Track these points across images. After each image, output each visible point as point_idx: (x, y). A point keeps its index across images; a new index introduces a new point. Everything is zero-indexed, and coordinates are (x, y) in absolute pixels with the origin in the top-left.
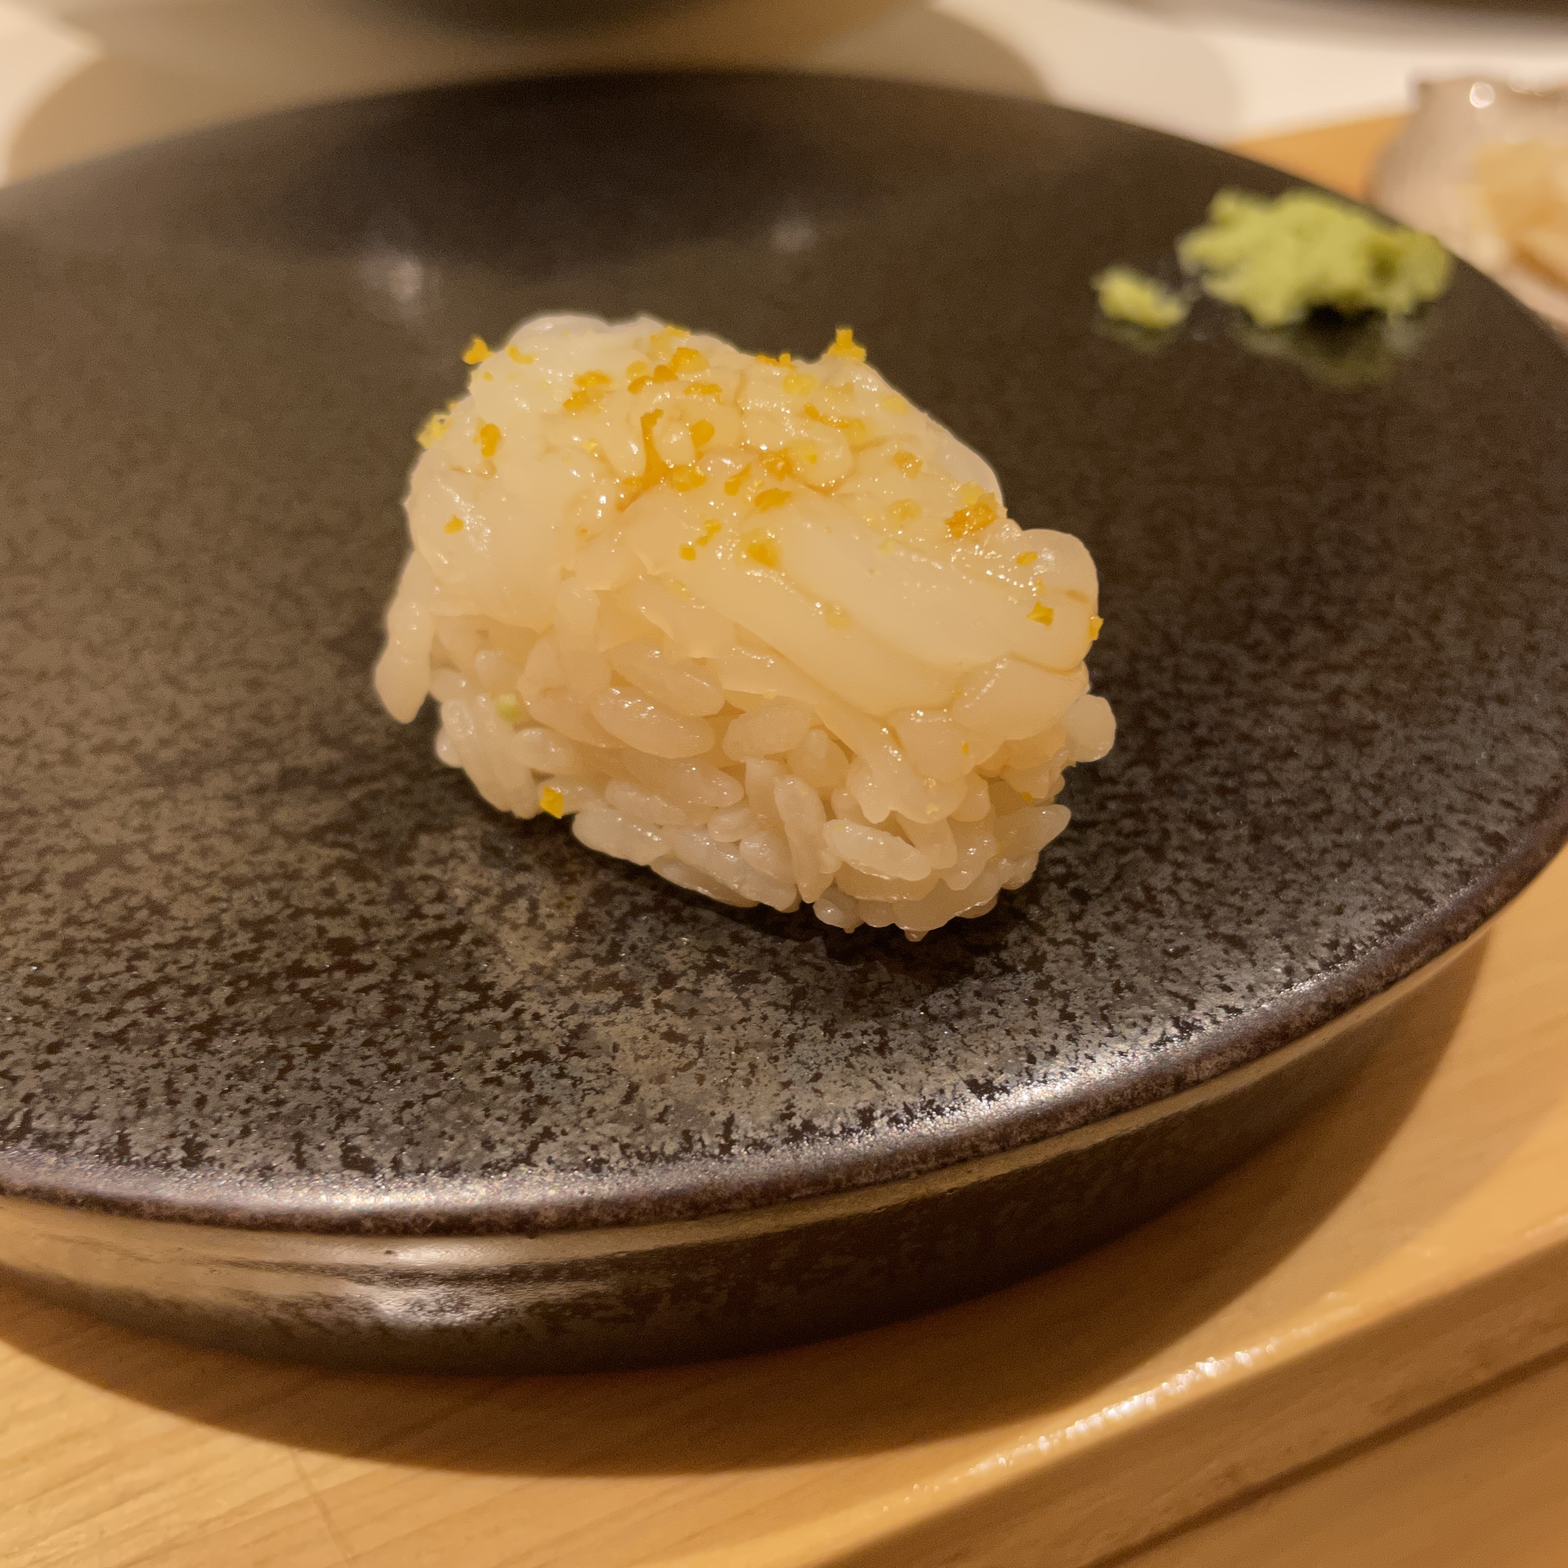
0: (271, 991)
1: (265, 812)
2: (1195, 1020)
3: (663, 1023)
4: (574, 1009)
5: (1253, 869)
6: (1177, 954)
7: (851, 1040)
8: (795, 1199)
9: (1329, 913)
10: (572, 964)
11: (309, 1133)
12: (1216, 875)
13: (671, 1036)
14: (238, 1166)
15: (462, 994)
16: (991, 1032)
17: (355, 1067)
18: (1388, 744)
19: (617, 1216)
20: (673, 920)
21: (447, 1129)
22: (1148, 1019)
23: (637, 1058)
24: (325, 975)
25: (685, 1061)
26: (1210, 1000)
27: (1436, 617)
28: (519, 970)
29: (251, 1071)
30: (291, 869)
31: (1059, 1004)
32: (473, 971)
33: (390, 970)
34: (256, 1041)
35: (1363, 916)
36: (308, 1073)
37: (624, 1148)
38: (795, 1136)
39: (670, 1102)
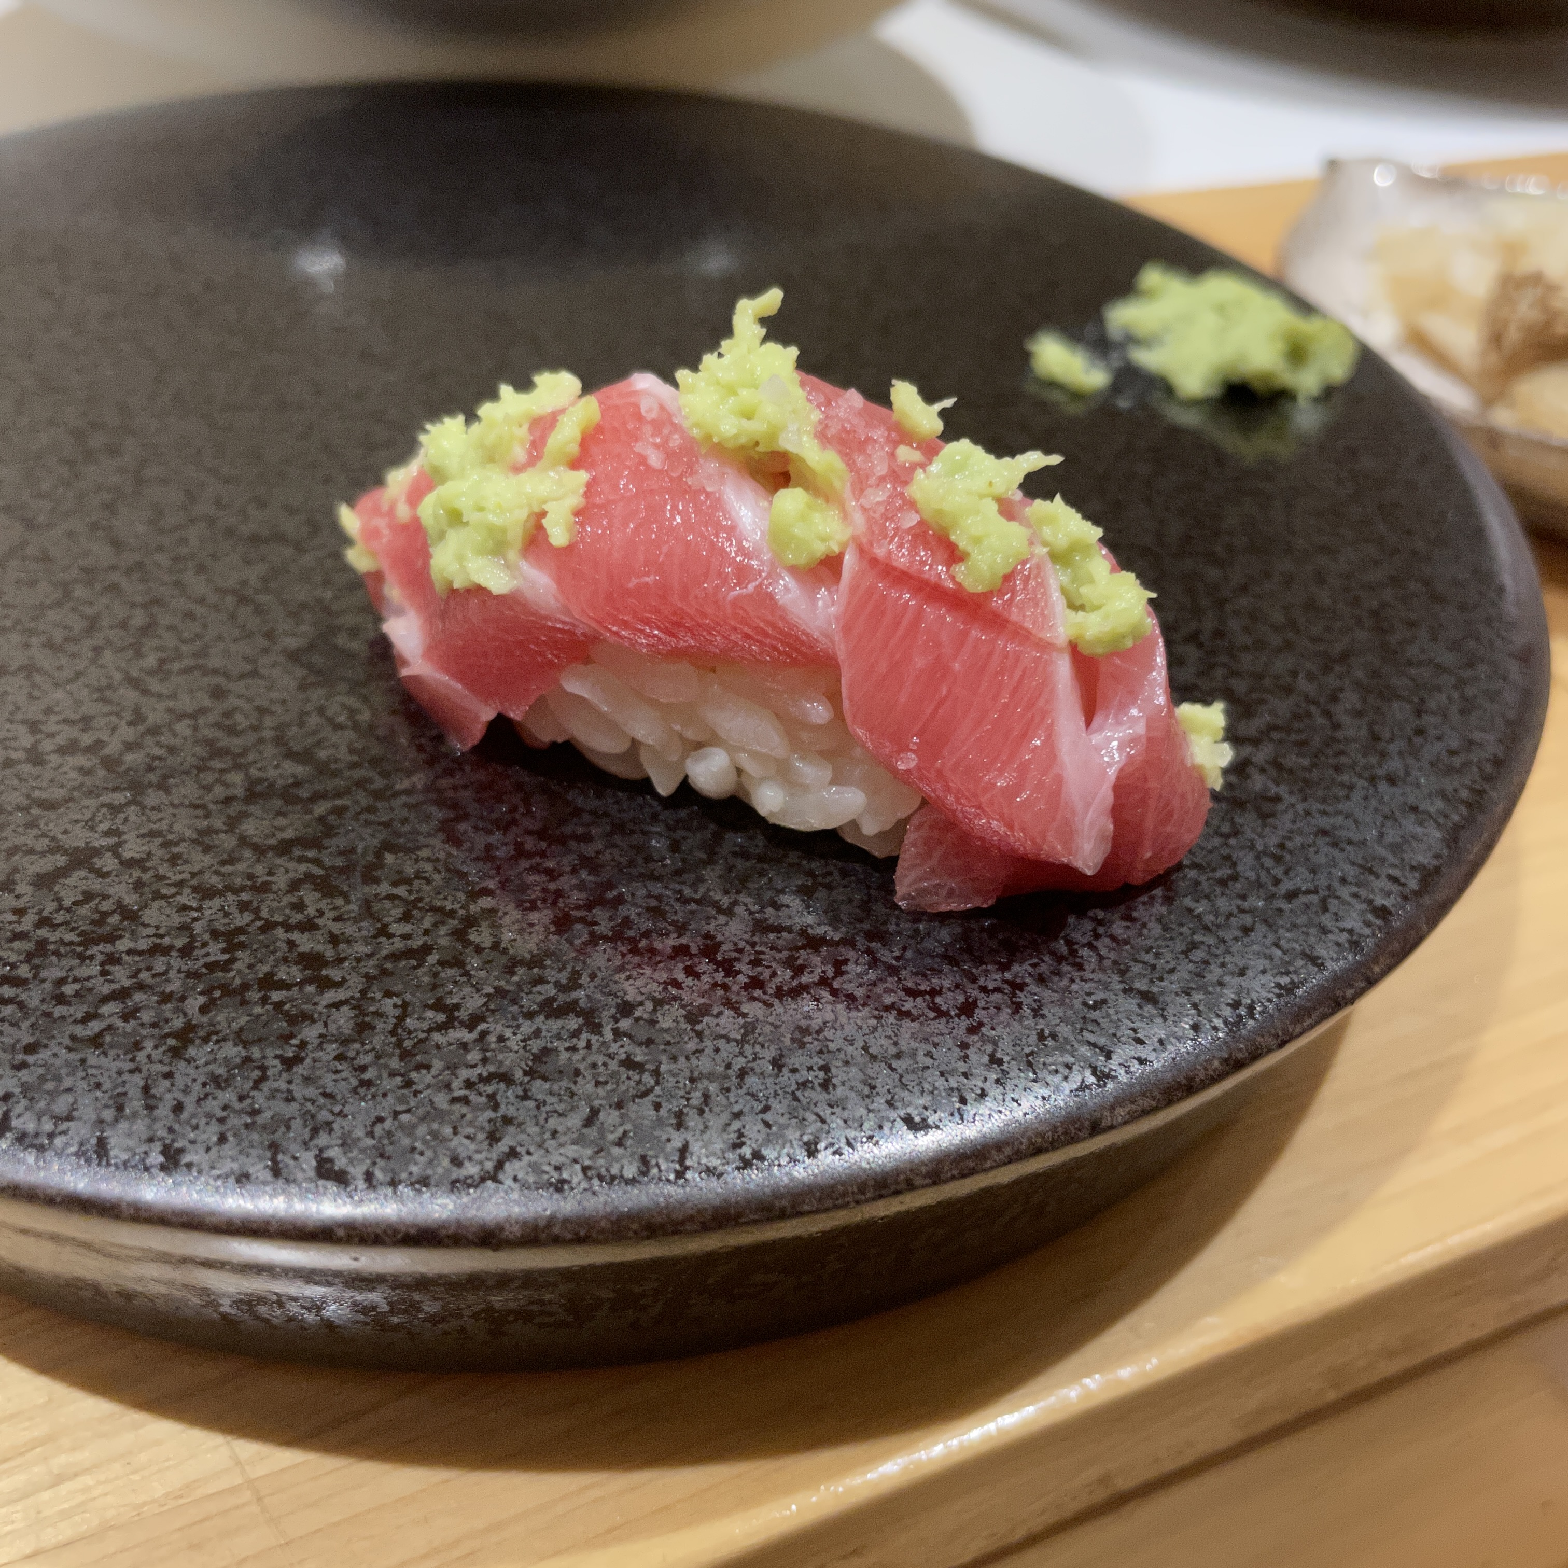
0: (244, 1002)
1: (232, 824)
2: (1111, 1070)
3: (622, 1050)
4: (537, 1033)
5: (1166, 929)
6: (1098, 1005)
7: (798, 1075)
8: (745, 1223)
9: (1232, 974)
10: (535, 989)
11: (284, 1144)
12: (1131, 933)
13: (629, 1063)
14: (216, 1172)
15: (430, 1014)
16: (927, 1073)
17: (328, 1080)
18: (1289, 816)
19: (577, 1234)
20: (630, 951)
21: (417, 1144)
22: (1069, 1067)
23: (598, 1083)
24: (296, 989)
25: (642, 1088)
26: (1124, 1052)
27: (1334, 699)
28: (484, 992)
29: (226, 1081)
30: (260, 880)
31: (989, 1048)
32: (439, 992)
33: (360, 987)
34: (231, 1051)
35: (1263, 979)
36: (283, 1086)
37: (585, 1169)
38: (746, 1164)
39: (628, 1127)
